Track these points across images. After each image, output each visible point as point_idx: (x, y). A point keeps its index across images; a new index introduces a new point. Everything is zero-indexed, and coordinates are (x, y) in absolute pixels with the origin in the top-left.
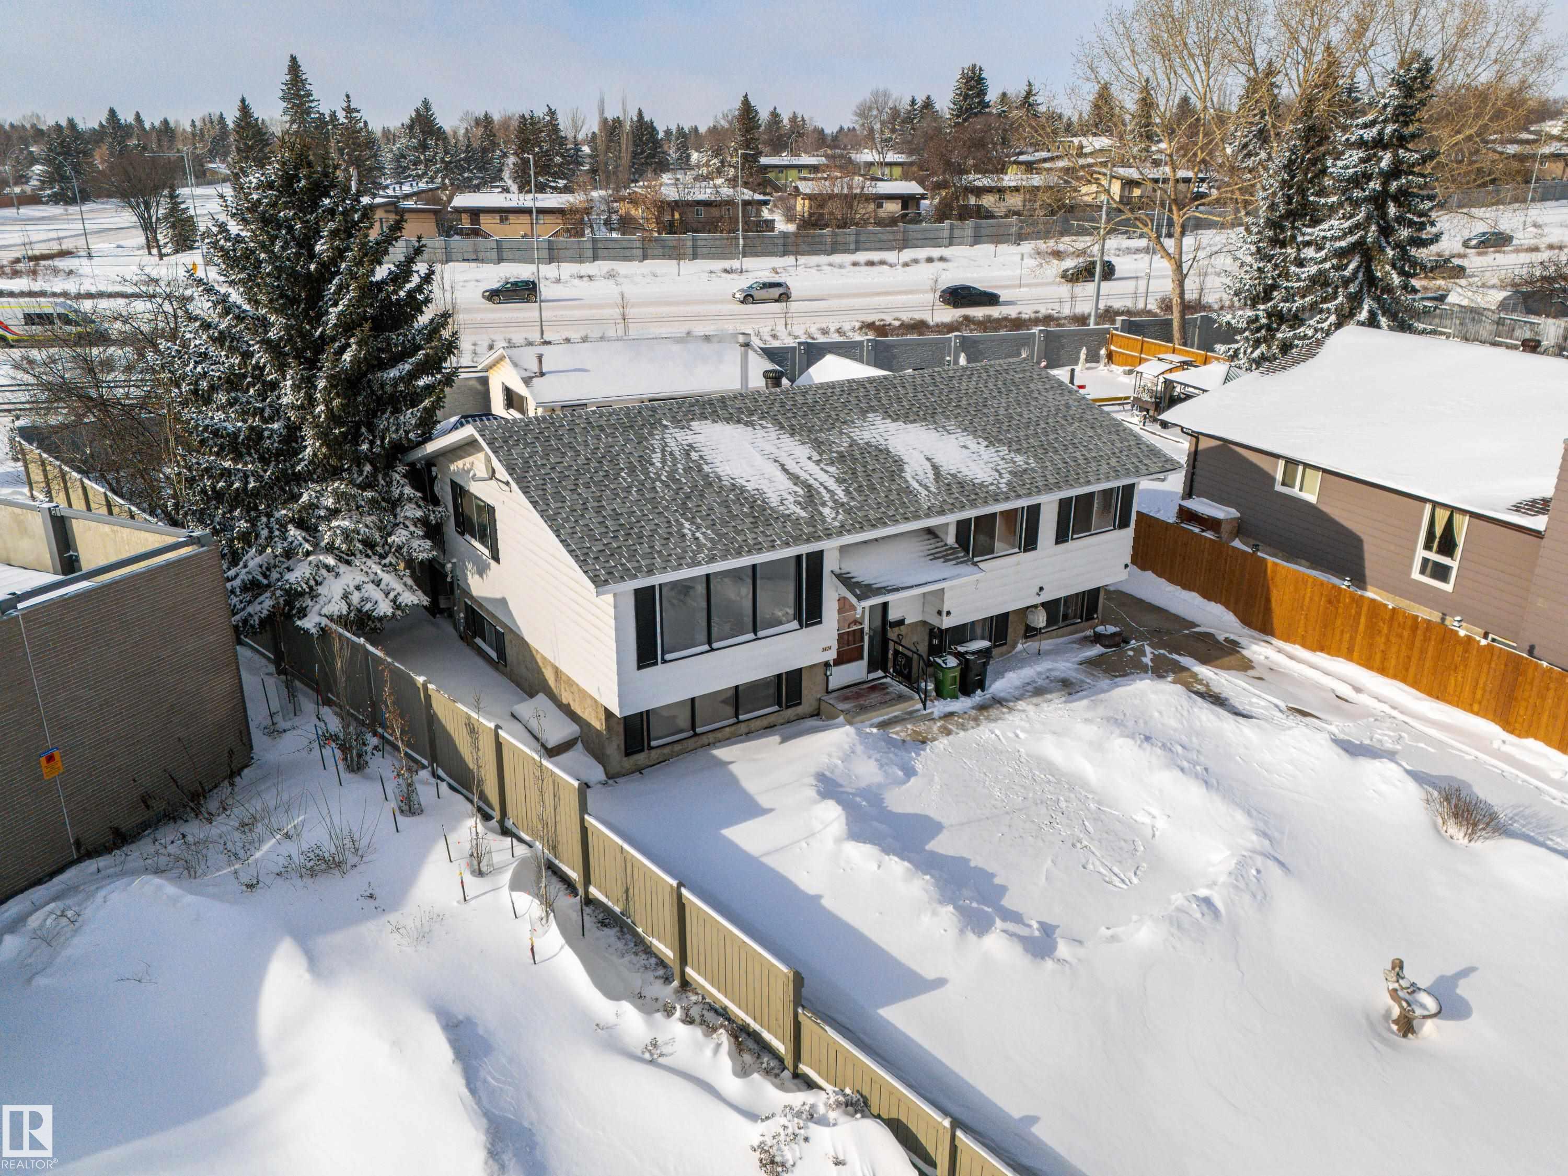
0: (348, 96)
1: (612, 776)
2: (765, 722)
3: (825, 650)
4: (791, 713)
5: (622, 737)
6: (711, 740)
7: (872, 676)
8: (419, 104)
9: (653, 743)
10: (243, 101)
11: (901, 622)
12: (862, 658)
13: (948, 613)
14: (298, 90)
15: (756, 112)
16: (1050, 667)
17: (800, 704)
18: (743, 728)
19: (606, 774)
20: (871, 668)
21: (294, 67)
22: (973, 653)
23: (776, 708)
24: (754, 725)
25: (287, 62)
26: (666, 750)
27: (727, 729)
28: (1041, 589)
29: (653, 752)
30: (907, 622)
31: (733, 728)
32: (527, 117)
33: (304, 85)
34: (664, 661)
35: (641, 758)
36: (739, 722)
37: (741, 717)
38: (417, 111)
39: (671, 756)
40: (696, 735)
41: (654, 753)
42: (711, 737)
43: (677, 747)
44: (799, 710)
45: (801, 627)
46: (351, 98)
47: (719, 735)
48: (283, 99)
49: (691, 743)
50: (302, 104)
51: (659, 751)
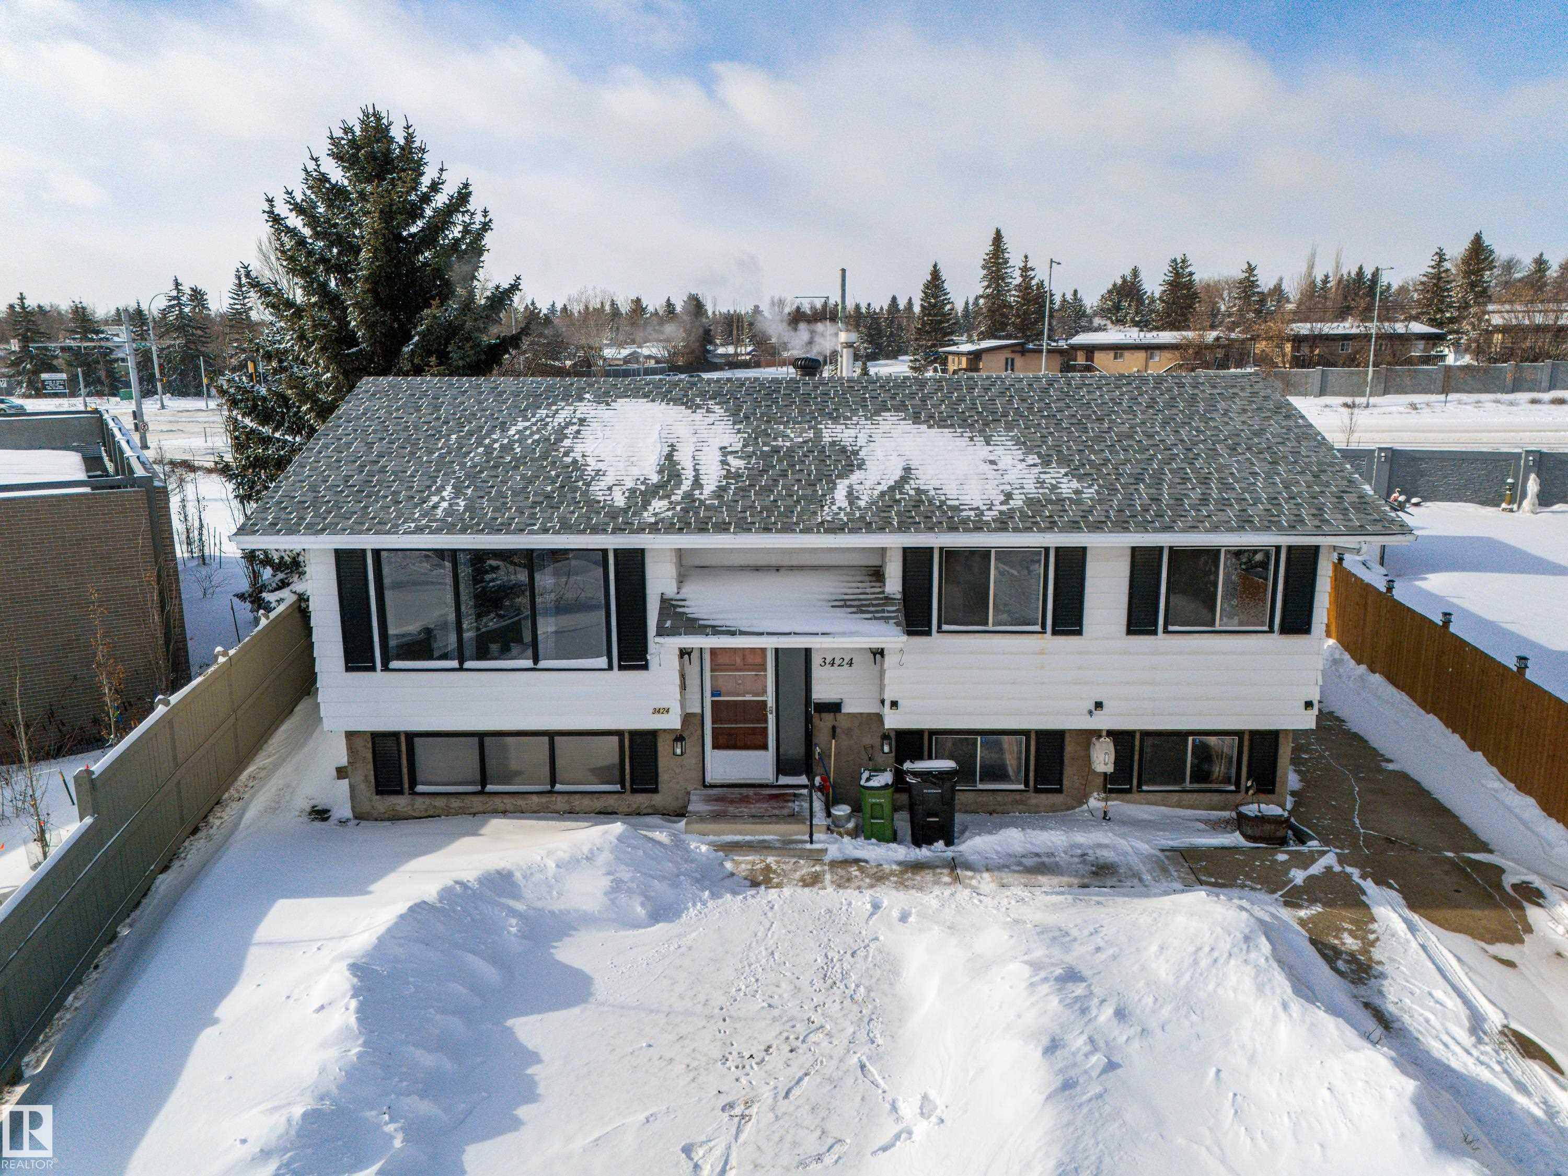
0: (1026, 257)
1: (360, 816)
2: (599, 804)
3: (657, 711)
4: (641, 800)
5: (371, 766)
6: (510, 807)
7: (784, 780)
8: (1128, 272)
9: (420, 788)
10: (935, 266)
11: (834, 707)
12: (764, 747)
13: (894, 704)
14: (998, 258)
15: (1492, 252)
16: (1106, 841)
17: (655, 791)
18: (560, 803)
19: (353, 809)
20: (783, 767)
21: (998, 239)
22: (915, 774)
23: (618, 787)
24: (577, 802)
25: (992, 235)
26: (440, 802)
27: (535, 798)
28: (1099, 705)
29: (419, 800)
30: (846, 709)
31: (544, 799)
32: (1179, 261)
33: (1003, 253)
34: (386, 668)
35: (401, 802)
36: (551, 792)
37: (558, 787)
38: (1124, 278)
39: (450, 813)
40: (482, 792)
41: (420, 804)
42: (509, 802)
43: (455, 803)
44: (657, 799)
45: (610, 668)
46: (1030, 258)
47: (521, 802)
48: (984, 267)
49: (477, 802)
50: (998, 270)
51: (428, 800)
